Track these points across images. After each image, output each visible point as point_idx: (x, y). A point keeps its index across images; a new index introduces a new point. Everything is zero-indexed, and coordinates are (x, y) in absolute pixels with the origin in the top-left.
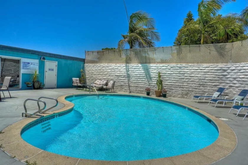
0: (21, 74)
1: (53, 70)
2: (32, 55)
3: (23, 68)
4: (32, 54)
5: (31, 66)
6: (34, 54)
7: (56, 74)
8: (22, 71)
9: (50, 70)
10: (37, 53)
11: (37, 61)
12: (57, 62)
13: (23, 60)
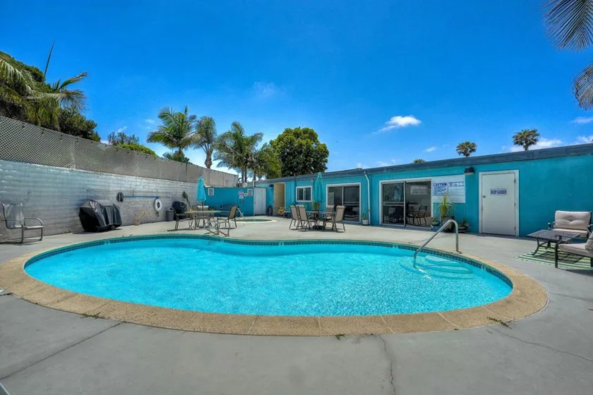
0: (432, 205)
1: (503, 192)
2: (450, 168)
3: (435, 194)
4: (448, 166)
5: (450, 188)
6: (452, 166)
7: (517, 202)
8: (434, 199)
9: (493, 192)
10: (458, 163)
11: (461, 178)
12: (517, 172)
13: (435, 180)
